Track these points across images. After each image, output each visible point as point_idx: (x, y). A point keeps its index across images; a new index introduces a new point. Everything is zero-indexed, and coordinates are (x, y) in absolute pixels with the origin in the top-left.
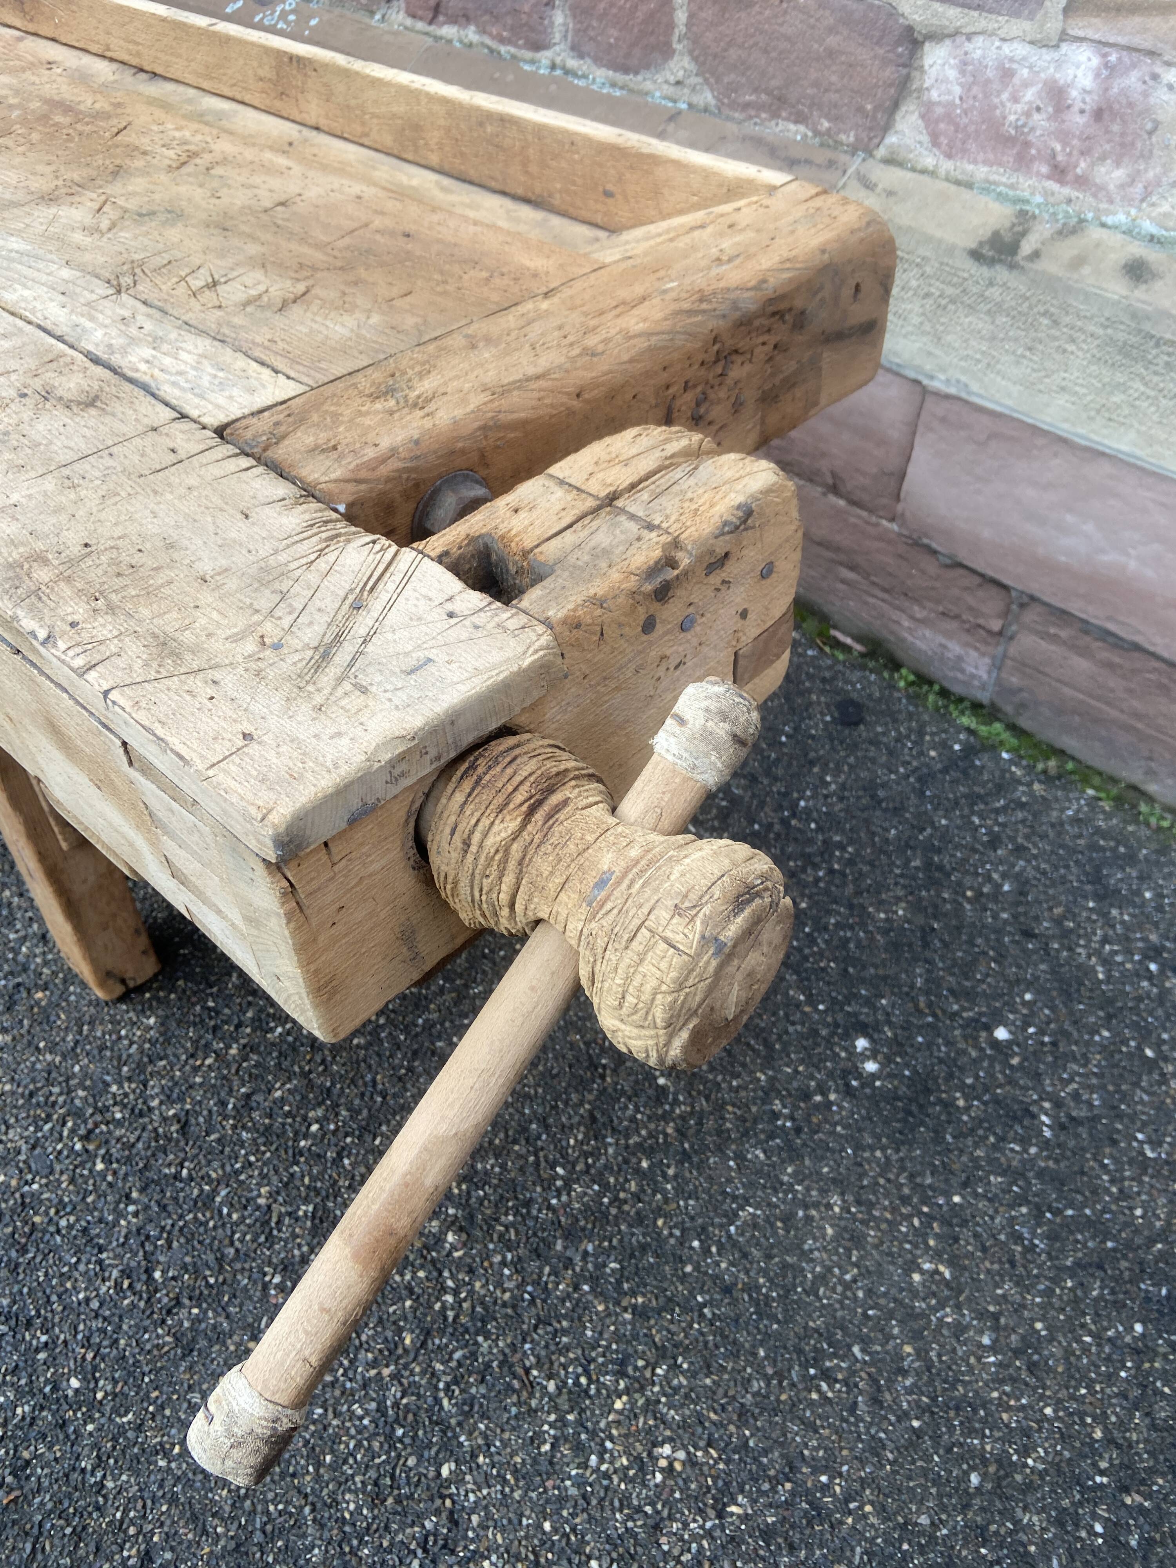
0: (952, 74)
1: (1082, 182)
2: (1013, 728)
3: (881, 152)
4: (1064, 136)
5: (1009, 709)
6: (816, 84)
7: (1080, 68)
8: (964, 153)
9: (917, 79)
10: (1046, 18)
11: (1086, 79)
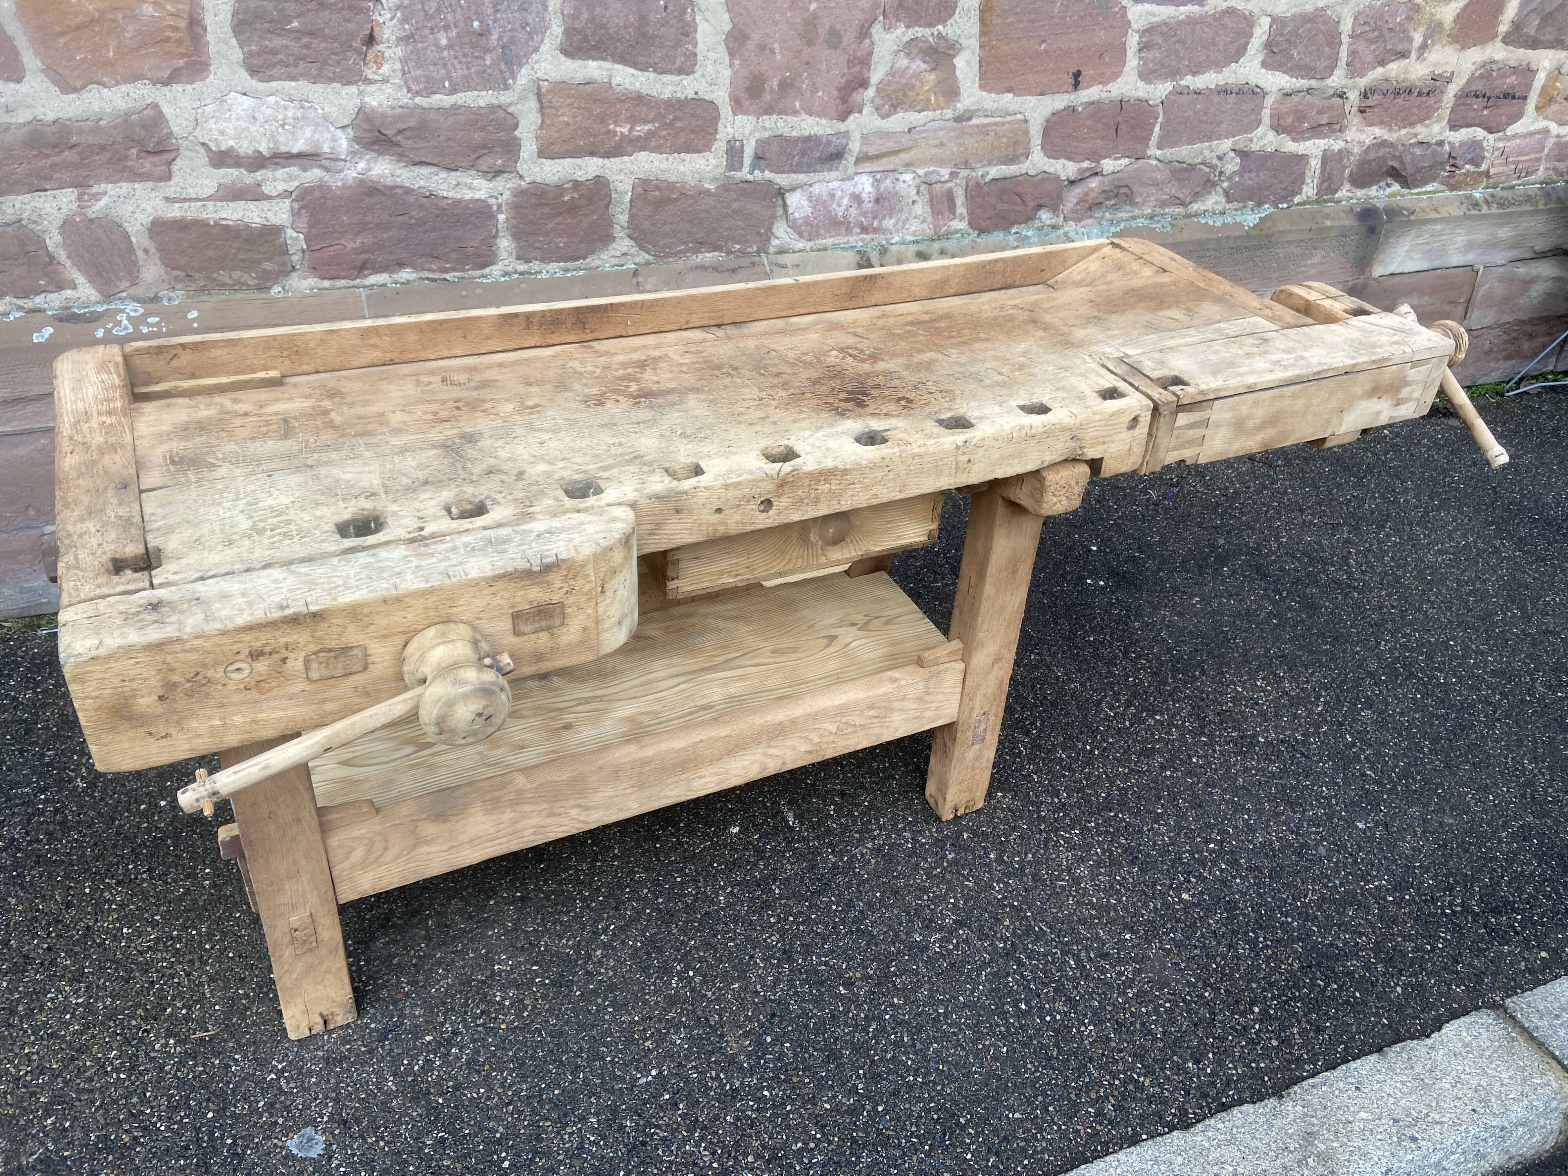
0: (805, 203)
1: (876, 230)
3: (772, 250)
4: (865, 214)
6: (729, 229)
7: (865, 185)
8: (818, 236)
9: (780, 211)
10: (846, 168)
11: (868, 188)
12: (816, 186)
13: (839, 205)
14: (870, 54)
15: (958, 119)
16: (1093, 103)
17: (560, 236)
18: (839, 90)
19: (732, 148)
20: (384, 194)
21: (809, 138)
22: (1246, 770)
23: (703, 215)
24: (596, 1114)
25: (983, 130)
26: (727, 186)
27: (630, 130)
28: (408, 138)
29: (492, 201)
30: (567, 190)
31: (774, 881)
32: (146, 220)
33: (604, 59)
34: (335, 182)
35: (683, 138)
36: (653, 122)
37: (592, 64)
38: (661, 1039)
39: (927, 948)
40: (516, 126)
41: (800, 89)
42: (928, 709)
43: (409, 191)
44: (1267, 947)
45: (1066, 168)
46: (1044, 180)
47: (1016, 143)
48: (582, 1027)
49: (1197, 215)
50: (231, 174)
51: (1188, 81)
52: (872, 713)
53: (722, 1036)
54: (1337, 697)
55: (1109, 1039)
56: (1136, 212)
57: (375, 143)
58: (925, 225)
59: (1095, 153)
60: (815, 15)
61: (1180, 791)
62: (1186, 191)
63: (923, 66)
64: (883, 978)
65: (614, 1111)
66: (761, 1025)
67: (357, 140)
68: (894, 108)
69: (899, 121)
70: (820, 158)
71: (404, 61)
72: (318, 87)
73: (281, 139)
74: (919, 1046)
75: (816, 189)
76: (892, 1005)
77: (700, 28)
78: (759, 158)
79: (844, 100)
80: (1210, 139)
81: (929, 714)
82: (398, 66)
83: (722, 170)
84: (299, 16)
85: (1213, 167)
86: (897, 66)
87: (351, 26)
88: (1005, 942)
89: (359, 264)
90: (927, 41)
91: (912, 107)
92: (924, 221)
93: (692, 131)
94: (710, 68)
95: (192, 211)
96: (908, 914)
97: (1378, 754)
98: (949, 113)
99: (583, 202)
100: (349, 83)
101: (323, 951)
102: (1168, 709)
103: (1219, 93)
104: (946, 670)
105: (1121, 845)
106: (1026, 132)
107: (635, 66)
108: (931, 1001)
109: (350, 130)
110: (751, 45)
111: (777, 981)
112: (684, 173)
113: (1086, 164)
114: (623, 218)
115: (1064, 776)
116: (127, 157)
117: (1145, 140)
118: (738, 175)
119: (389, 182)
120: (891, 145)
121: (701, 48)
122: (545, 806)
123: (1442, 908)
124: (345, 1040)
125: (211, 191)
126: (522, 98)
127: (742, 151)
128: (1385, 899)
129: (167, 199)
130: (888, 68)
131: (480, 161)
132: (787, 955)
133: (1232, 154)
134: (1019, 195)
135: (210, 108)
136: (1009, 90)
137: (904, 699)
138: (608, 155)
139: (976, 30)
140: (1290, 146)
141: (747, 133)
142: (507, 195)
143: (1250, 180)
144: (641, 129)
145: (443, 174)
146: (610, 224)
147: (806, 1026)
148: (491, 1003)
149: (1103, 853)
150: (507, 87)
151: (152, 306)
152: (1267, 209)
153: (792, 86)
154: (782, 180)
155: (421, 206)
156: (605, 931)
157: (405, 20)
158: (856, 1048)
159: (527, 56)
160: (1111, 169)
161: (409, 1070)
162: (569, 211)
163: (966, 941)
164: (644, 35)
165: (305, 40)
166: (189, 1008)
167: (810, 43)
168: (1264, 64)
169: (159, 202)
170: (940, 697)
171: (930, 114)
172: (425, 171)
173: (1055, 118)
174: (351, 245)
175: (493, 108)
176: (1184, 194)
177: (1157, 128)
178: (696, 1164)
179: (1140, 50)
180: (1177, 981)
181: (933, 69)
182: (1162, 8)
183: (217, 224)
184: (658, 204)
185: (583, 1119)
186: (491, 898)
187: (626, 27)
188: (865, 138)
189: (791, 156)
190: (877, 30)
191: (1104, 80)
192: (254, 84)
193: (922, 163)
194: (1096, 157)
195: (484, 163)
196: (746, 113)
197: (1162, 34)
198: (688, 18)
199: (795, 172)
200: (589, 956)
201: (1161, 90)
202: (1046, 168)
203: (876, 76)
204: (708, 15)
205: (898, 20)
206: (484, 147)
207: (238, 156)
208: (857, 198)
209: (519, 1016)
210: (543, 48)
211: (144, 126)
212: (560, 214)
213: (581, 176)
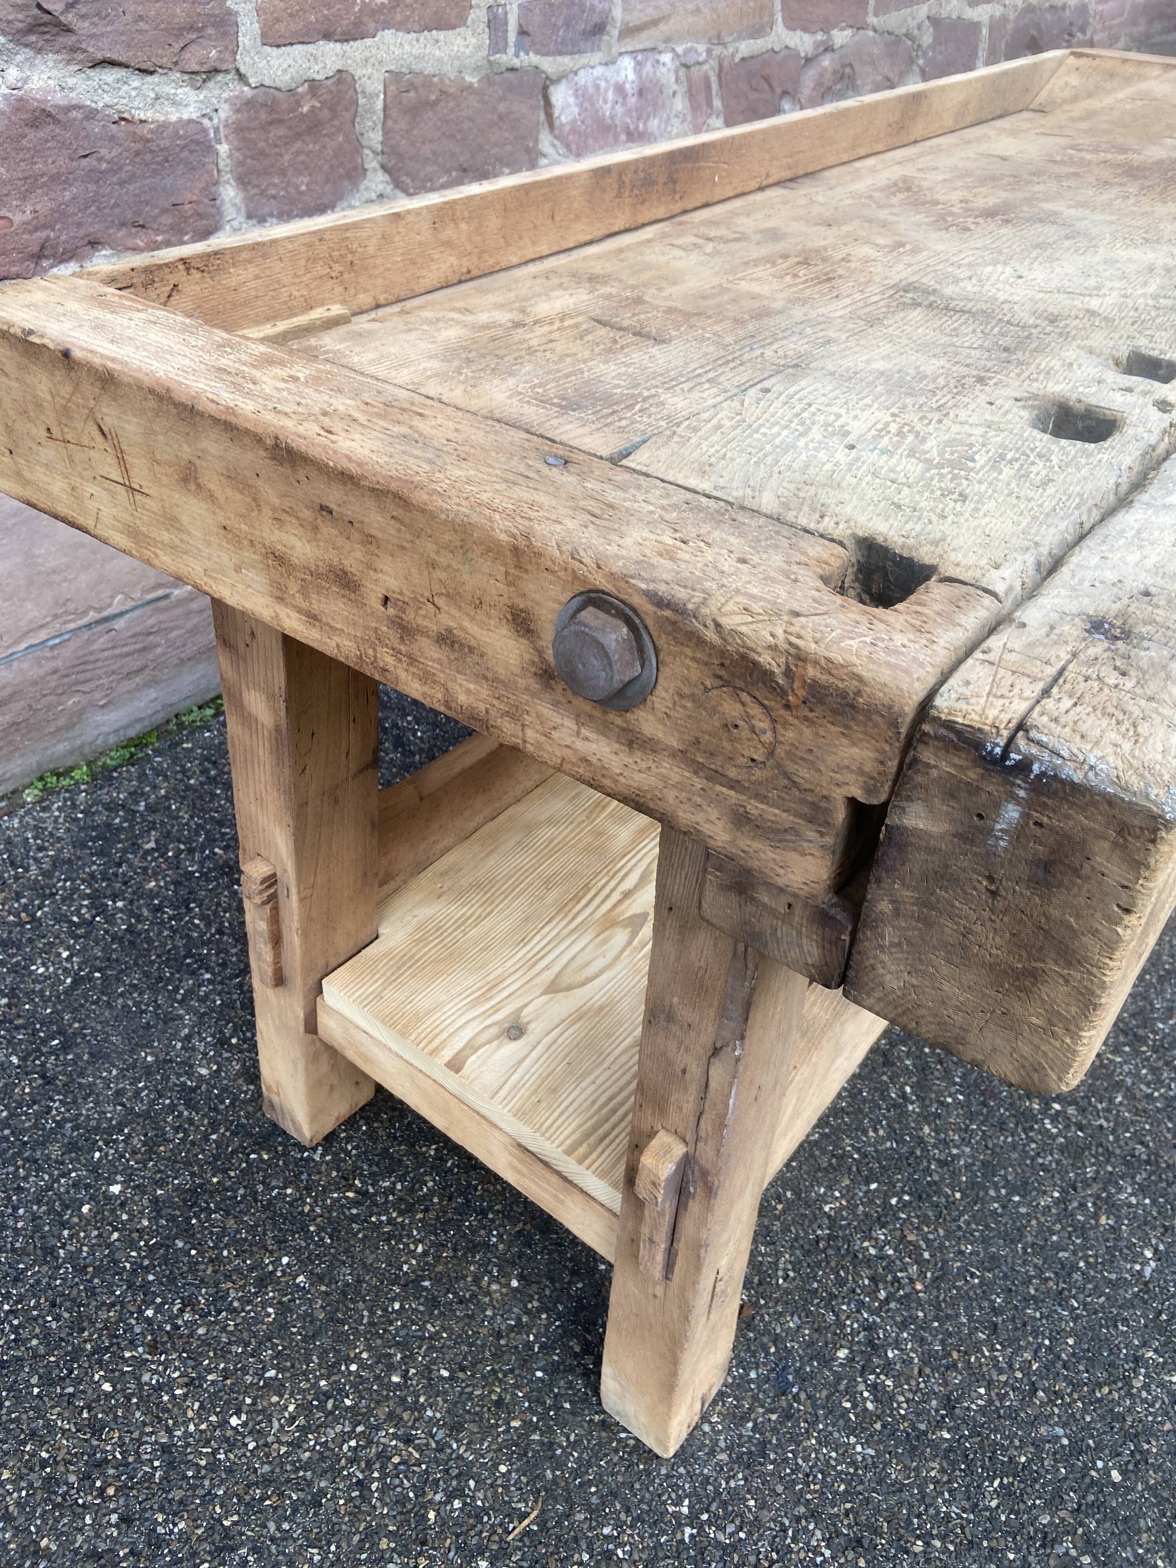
6: (496, 145)
7: (627, 70)
9: (544, 115)
10: (610, 46)
11: (632, 76)
12: (582, 73)
13: (605, 102)
17: (299, 173)
19: (495, 17)
20: (57, 122)
23: (467, 125)
26: (491, 78)
28: (83, 17)
29: (206, 122)
30: (303, 96)
43: (91, 114)
45: (803, 42)
46: (786, 58)
47: (762, 8)
57: (31, 29)
58: (685, 126)
59: (827, 21)
62: (894, 69)
70: (584, 32)
75: (583, 78)
78: (523, 33)
83: (484, 53)
85: (913, 39)
89: (35, 249)
92: (683, 122)
99: (325, 114)
112: (440, 60)
113: (819, 36)
114: (375, 138)
118: (503, 59)
119: (59, 99)
120: (650, 12)
127: (506, 23)
131: (187, 55)
133: (928, 23)
134: (767, 79)
138: (347, 38)
140: (969, 12)
142: (225, 112)
143: (940, 54)
145: (136, 81)
146: (358, 148)
154: (549, 65)
155: (110, 139)
160: (839, 43)
161: (864, 1415)
162: (309, 130)
166: (459, 1494)
172: (110, 75)
174: (18, 218)
176: (893, 72)
184: (414, 111)
189: (555, 30)
193: (680, 37)
194: (827, 26)
195: (191, 58)
199: (560, 53)
200: (921, 1141)
202: (787, 42)
206: (191, 28)
208: (620, 89)
209: (921, 1262)
212: (298, 136)
213: (318, 72)
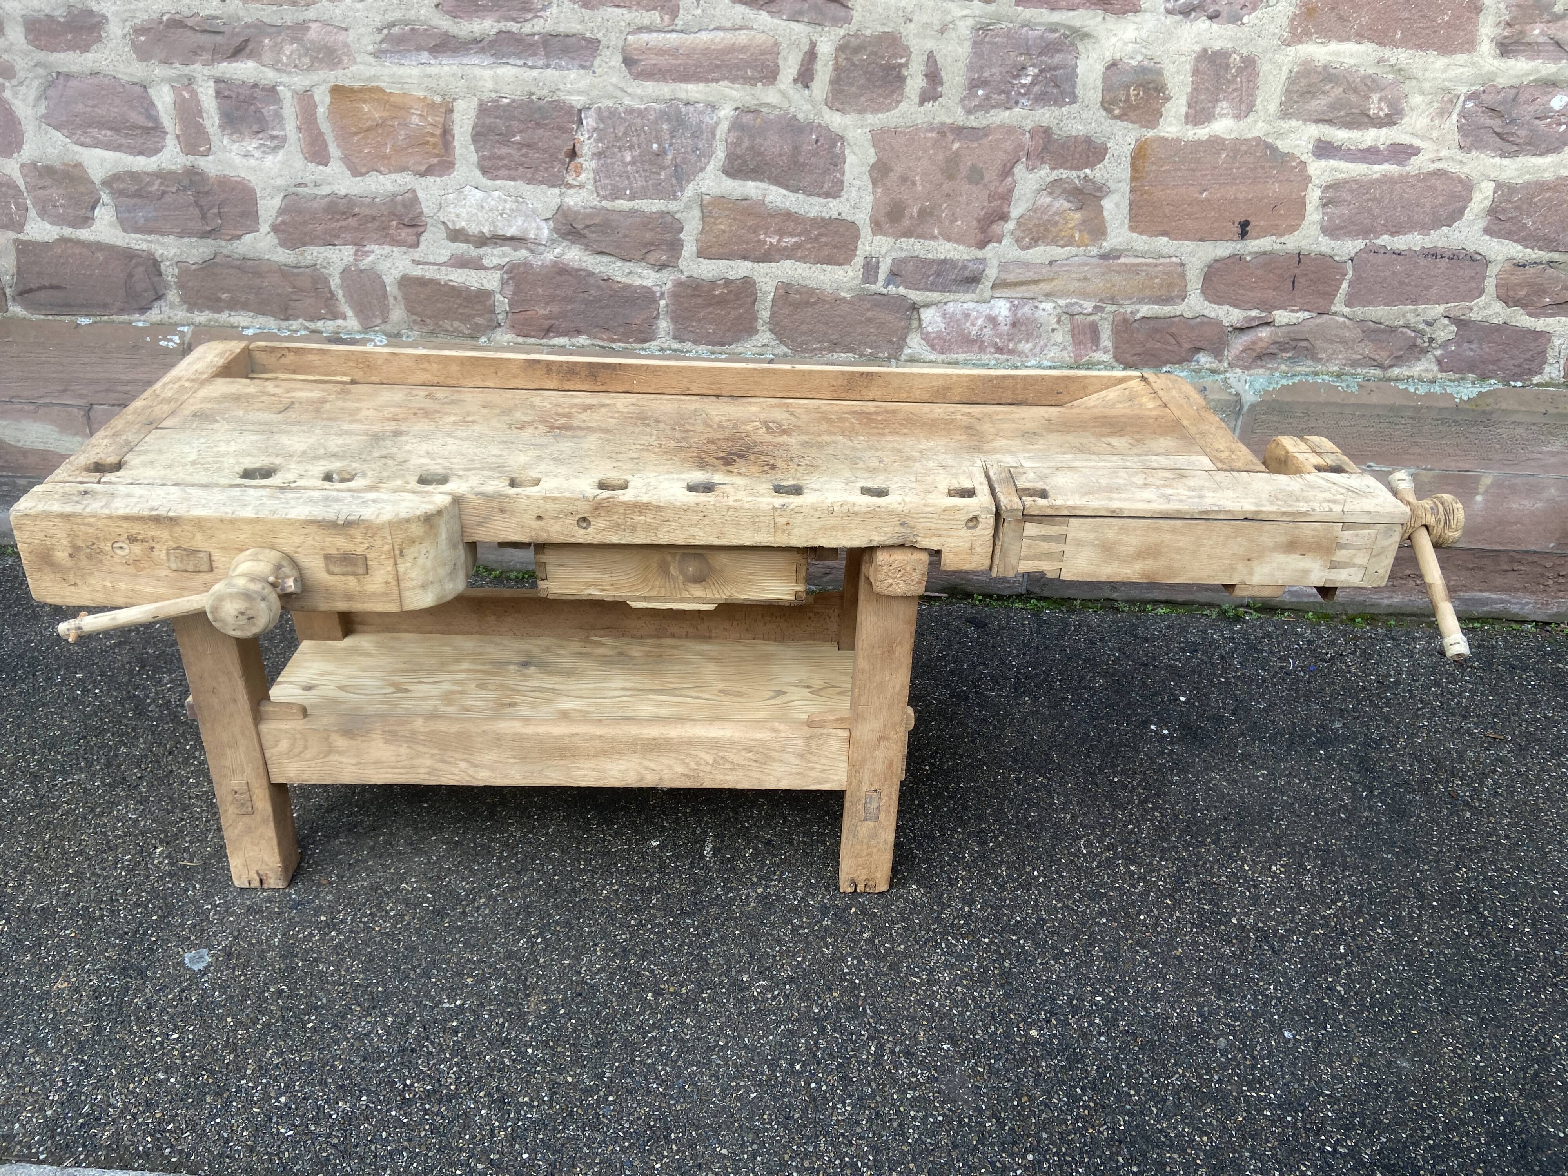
0: (939, 319)
1: (1011, 352)
2: (1040, 599)
3: (903, 357)
4: (1000, 336)
5: (1037, 590)
6: (861, 334)
7: (1002, 308)
8: (950, 351)
9: (915, 324)
10: (983, 292)
11: (1005, 312)
12: (951, 304)
13: (973, 325)
14: (1011, 191)
15: (1104, 257)
16: (1265, 253)
17: (710, 323)
18: (979, 221)
19: (869, 263)
20: (572, 275)
21: (944, 261)
22: (1195, 943)
23: (837, 320)
24: (396, 1016)
25: (1133, 269)
26: (862, 297)
27: (779, 241)
28: (593, 232)
29: (656, 289)
30: (719, 285)
31: (657, 893)
32: (398, 275)
33: (762, 181)
34: (536, 261)
35: (826, 252)
36: (799, 235)
37: (750, 184)
38: (482, 980)
39: (748, 989)
40: (681, 230)
41: (939, 218)
42: (812, 769)
43: (591, 274)
44: (1085, 1107)
45: (1232, 315)
46: (1202, 324)
47: (1170, 284)
48: (432, 949)
49: (1397, 379)
50: (461, 248)
51: (1385, 240)
52: (750, 755)
53: (529, 995)
54: (1360, 907)
55: (858, 1123)
56: (1319, 368)
57: (569, 233)
58: (1065, 353)
59: (1265, 303)
60: (957, 154)
61: (1103, 940)
62: (1384, 354)
63: (1067, 205)
64: (693, 1000)
65: (410, 1018)
66: (565, 998)
67: (556, 230)
68: (1035, 241)
69: (1040, 253)
70: (955, 281)
71: (596, 172)
72: (531, 187)
73: (499, 225)
74: (680, 1063)
75: (950, 308)
76: (682, 1023)
77: (848, 160)
78: (894, 275)
79: (983, 231)
80: (1415, 302)
81: (813, 774)
82: (591, 175)
83: (858, 282)
84: (521, 132)
85: (1422, 333)
86: (1039, 203)
87: (558, 142)
88: (822, 1009)
89: (546, 327)
90: (1071, 182)
91: (1054, 242)
92: (1064, 349)
93: (835, 246)
94: (854, 194)
95: (430, 273)
96: (752, 956)
97: (1366, 975)
98: (1094, 250)
99: (732, 297)
100: (553, 186)
101: (258, 818)
102: (1150, 864)
103: (1426, 256)
104: (828, 735)
105: (1001, 967)
106: (1183, 276)
107: (786, 187)
108: (719, 1033)
109: (551, 223)
110: (894, 176)
111: (602, 970)
112: (823, 282)
113: (1254, 313)
114: (765, 315)
115: (991, 890)
116: (389, 227)
117: (1331, 296)
118: (873, 287)
119: (576, 265)
120: (1030, 275)
121: (847, 177)
122: (436, 751)
123: (1323, 1143)
124: (270, 900)
125: (446, 259)
126: (688, 207)
127: (878, 267)
128: (1260, 1112)
129: (414, 261)
130: (1029, 204)
131: (649, 256)
132: (625, 953)
133: (1446, 321)
134: (1173, 335)
135: (451, 196)
136: (1164, 234)
137: (783, 750)
138: (758, 260)
139: (1127, 174)
140: (1523, 320)
141: (883, 252)
142: (669, 285)
143: (1470, 351)
144: (788, 241)
145: (619, 263)
146: (755, 319)
147: (598, 1013)
148: (381, 909)
149: (977, 969)
150: (675, 198)
151: (393, 340)
152: (1493, 384)
153: (931, 214)
154: (915, 296)
155: (599, 287)
156: (498, 886)
157: (600, 140)
158: (626, 1043)
159: (695, 174)
160: (1286, 321)
161: (295, 936)
162: (718, 303)
163: (786, 997)
164: (795, 163)
165: (524, 151)
166: (191, 843)
167: (951, 177)
168: (1487, 231)
169: (408, 263)
170: (823, 760)
171: (1073, 250)
172: (605, 259)
173: (1217, 265)
174: (542, 312)
175: (663, 214)
176: (1382, 356)
177: (1345, 285)
178: (439, 1081)
179: (1324, 206)
180: (966, 1102)
181: (1078, 209)
182: (1351, 166)
183: (446, 284)
184: (797, 306)
185: (384, 1015)
186: (435, 834)
187: (780, 155)
188: (1003, 266)
189: (926, 276)
190: (1020, 170)
191: (1278, 232)
192: (484, 181)
193: (1063, 294)
194: (1268, 306)
195: (652, 257)
196: (885, 234)
197: (1351, 191)
198: (838, 150)
199: (930, 290)
200: (474, 899)
201: (1351, 246)
202: (1206, 313)
203: (1016, 212)
204: (856, 149)
205: (1043, 162)
206: (652, 244)
207: (467, 235)
208: (993, 320)
209: (394, 926)
210: (710, 168)
211: (404, 205)
212: (710, 305)
213: (732, 275)
